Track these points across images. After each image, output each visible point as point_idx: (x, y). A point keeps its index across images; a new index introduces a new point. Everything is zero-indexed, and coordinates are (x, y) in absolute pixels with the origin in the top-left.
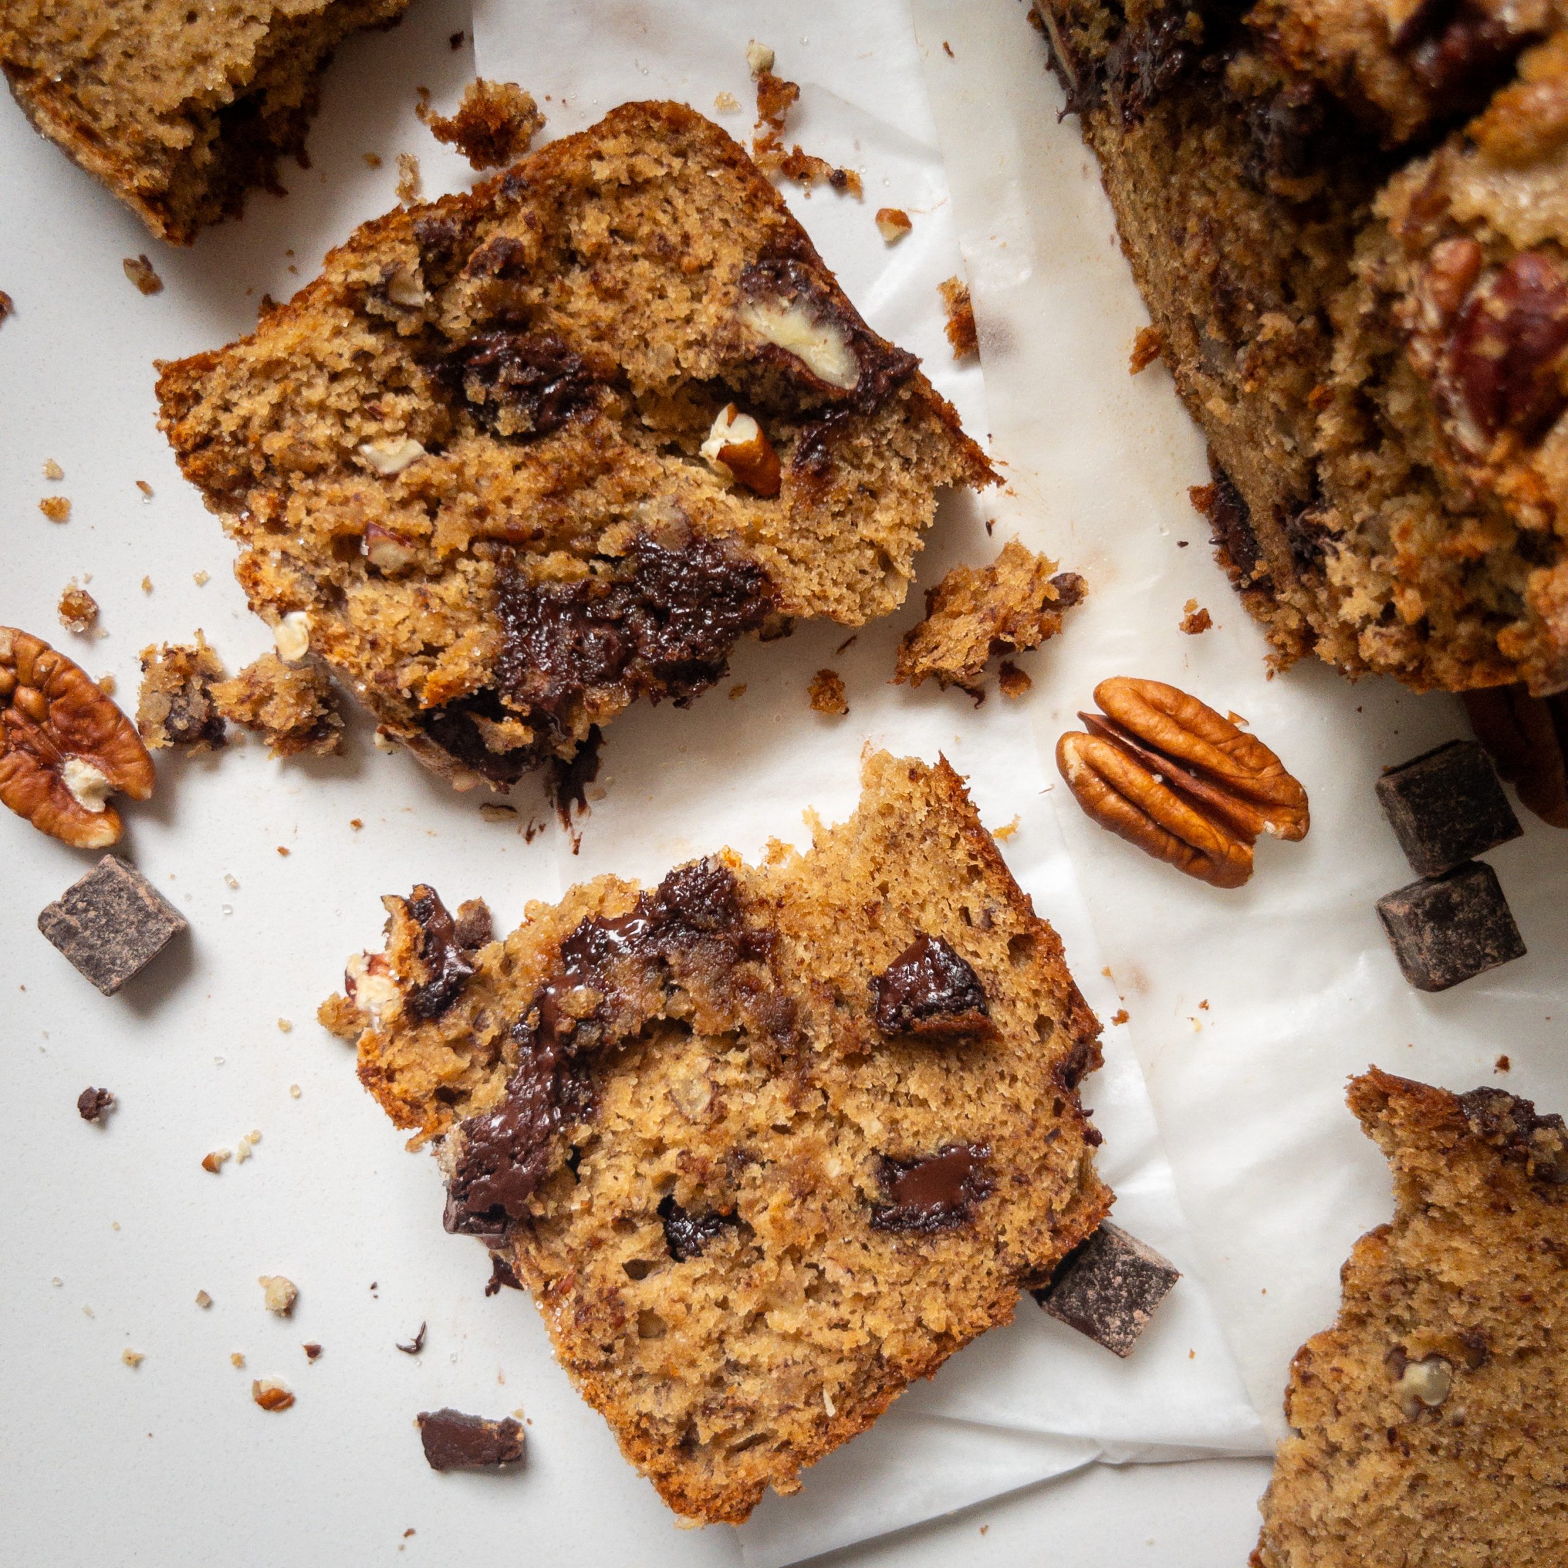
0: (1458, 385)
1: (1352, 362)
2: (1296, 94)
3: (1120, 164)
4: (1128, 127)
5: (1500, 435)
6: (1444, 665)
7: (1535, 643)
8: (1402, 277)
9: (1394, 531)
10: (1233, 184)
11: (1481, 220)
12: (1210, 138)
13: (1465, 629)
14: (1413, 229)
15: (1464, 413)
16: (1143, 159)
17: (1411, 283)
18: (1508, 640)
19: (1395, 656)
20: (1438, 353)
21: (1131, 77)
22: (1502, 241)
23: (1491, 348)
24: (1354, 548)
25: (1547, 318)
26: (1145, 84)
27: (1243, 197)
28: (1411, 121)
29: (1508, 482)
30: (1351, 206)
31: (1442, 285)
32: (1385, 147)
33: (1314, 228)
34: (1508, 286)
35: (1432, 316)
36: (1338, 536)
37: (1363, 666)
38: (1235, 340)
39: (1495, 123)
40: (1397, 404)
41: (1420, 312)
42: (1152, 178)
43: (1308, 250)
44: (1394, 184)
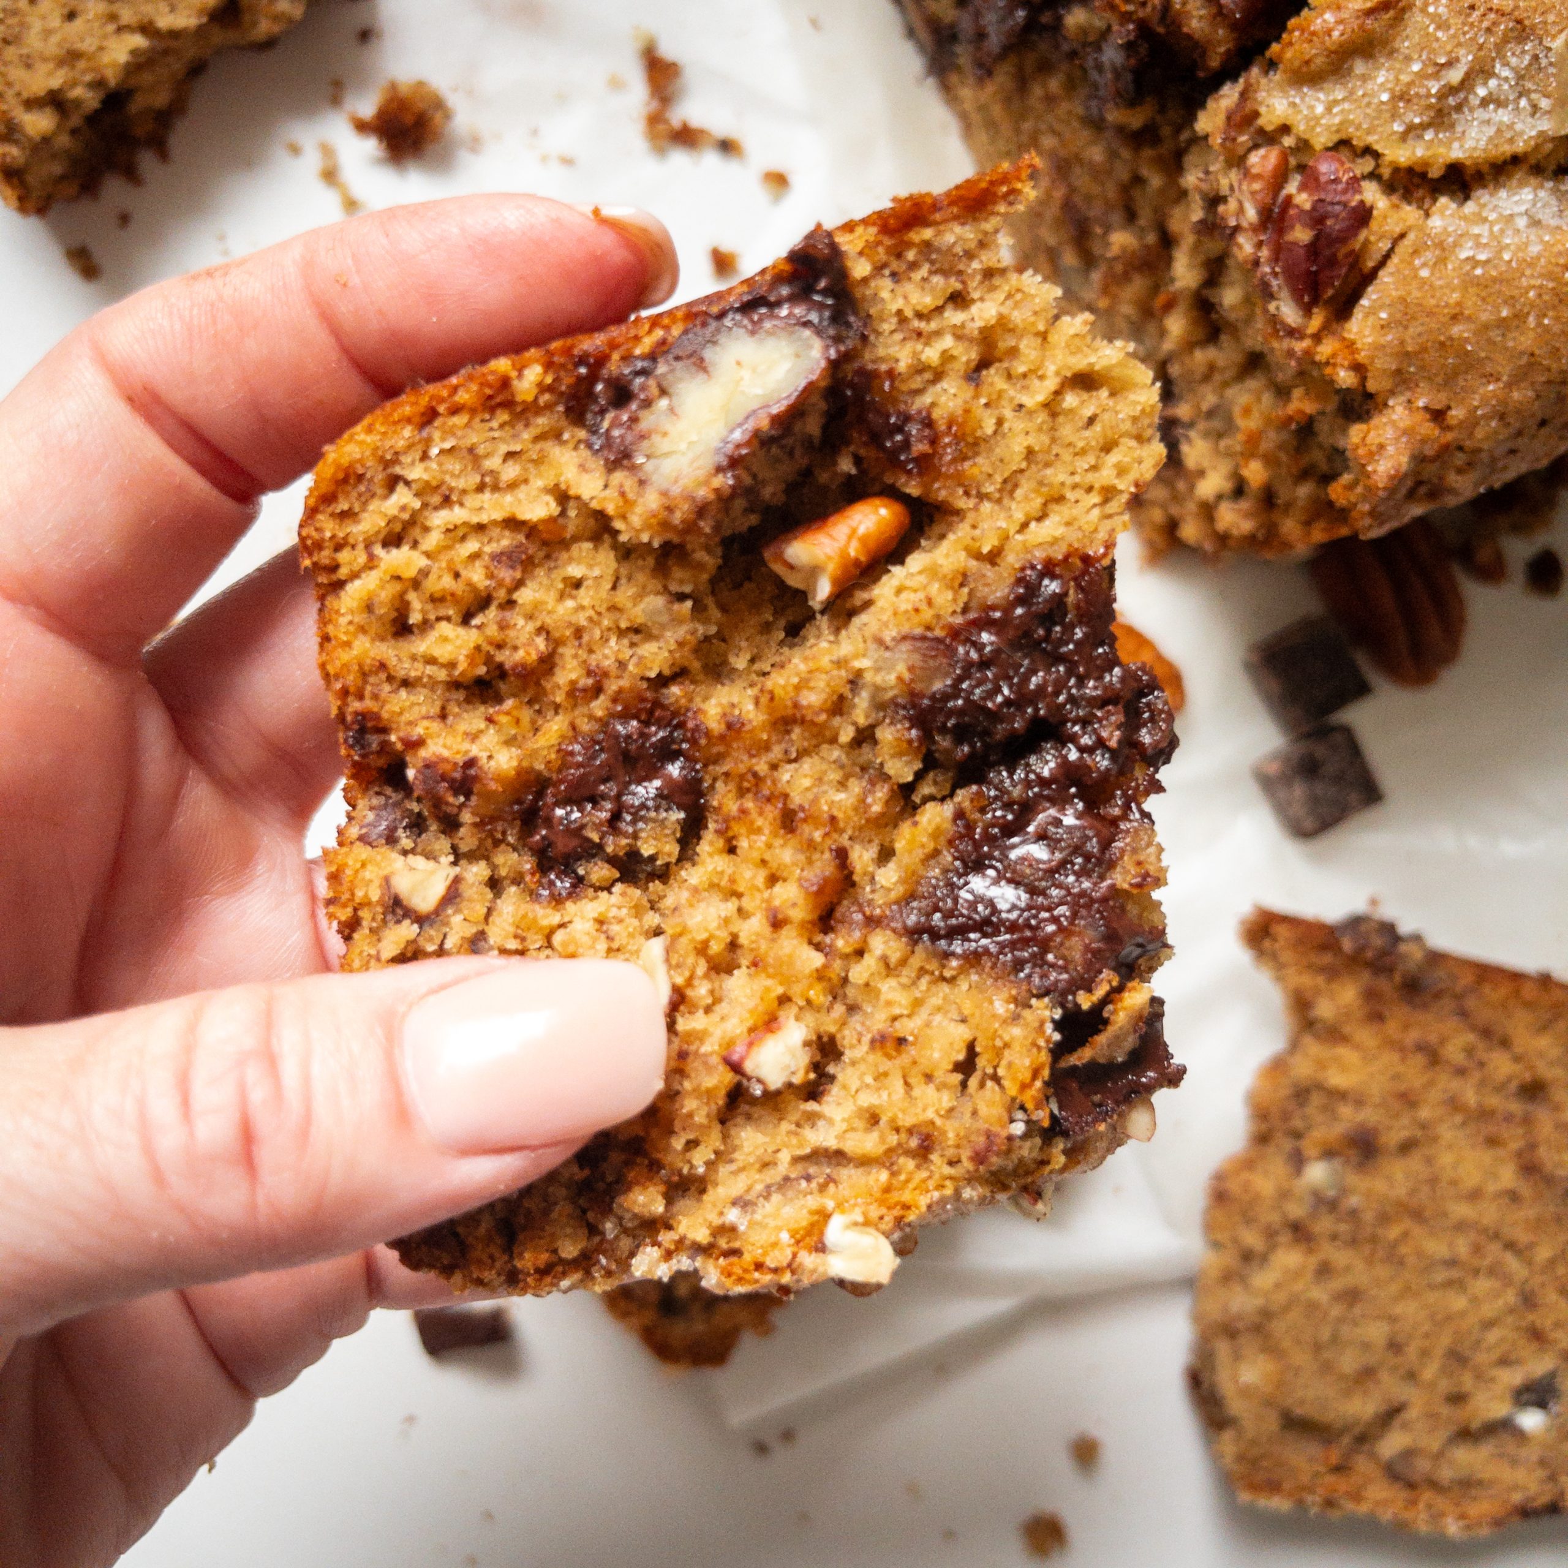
0: (1277, 269)
1: (1190, 266)
2: (1122, 33)
3: (976, 118)
4: (980, 81)
5: (1315, 310)
6: (1290, 527)
7: (1359, 489)
8: (1224, 183)
9: (1237, 411)
10: (1075, 124)
11: (1285, 129)
12: (1054, 84)
13: (1304, 491)
14: (1231, 139)
15: (1285, 294)
16: (997, 110)
17: (1232, 188)
18: (1337, 492)
19: (1246, 526)
20: (1259, 245)
21: (981, 36)
22: (1304, 146)
23: (1301, 235)
24: (1206, 435)
25: (1345, 205)
26: (994, 41)
27: (1086, 134)
28: (1222, 49)
29: (1326, 349)
30: (1178, 130)
31: (1257, 186)
32: (1201, 74)
33: (1148, 153)
34: (1311, 180)
35: (1251, 214)
36: (1191, 425)
37: (1223, 539)
38: (1089, 260)
39: (1291, 44)
40: (1230, 297)
41: (1241, 210)
43: (1145, 172)
44: (1211, 104)
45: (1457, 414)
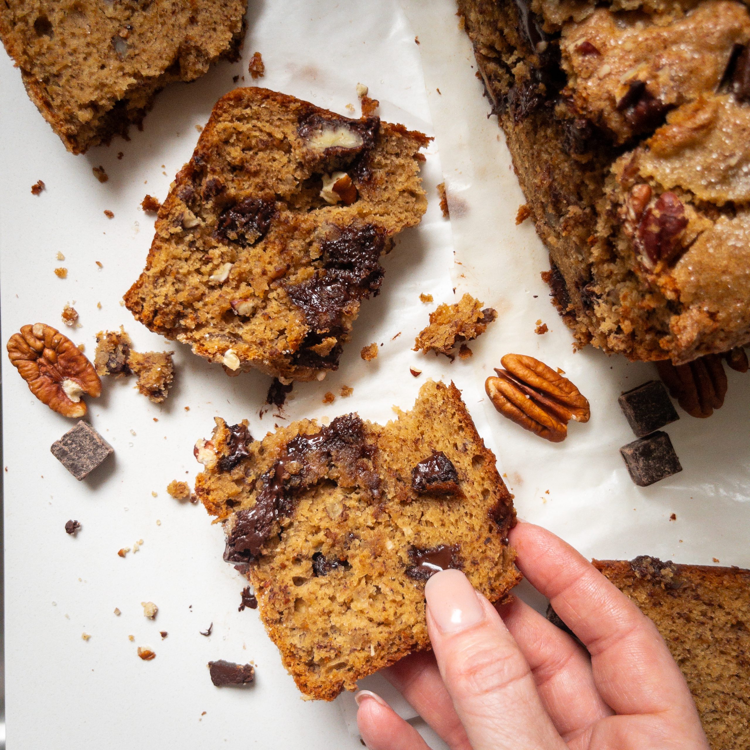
0: (642, 242)
1: (604, 228)
2: (580, 124)
3: (513, 137)
4: (516, 123)
5: (659, 262)
6: (641, 351)
7: (673, 344)
8: (621, 198)
9: (621, 296)
10: (558, 151)
11: (651, 178)
12: (549, 131)
13: (648, 337)
14: (625, 180)
15: (645, 253)
16: (523, 137)
17: (625, 201)
18: (663, 342)
19: (622, 347)
20: (635, 229)
21: (518, 105)
22: (659, 186)
23: (654, 229)
24: (606, 302)
25: (675, 218)
26: (524, 106)
27: (562, 157)
28: (625, 136)
29: (662, 281)
30: (604, 166)
31: (636, 202)
32: (615, 146)
33: (588, 174)
34: (661, 205)
35: (632, 214)
36: (599, 297)
37: (611, 350)
38: (559, 214)
39: (656, 140)
40: (621, 246)
41: (627, 213)
42: (526, 145)
43: (587, 182)
44: (618, 161)
45: (722, 315)
